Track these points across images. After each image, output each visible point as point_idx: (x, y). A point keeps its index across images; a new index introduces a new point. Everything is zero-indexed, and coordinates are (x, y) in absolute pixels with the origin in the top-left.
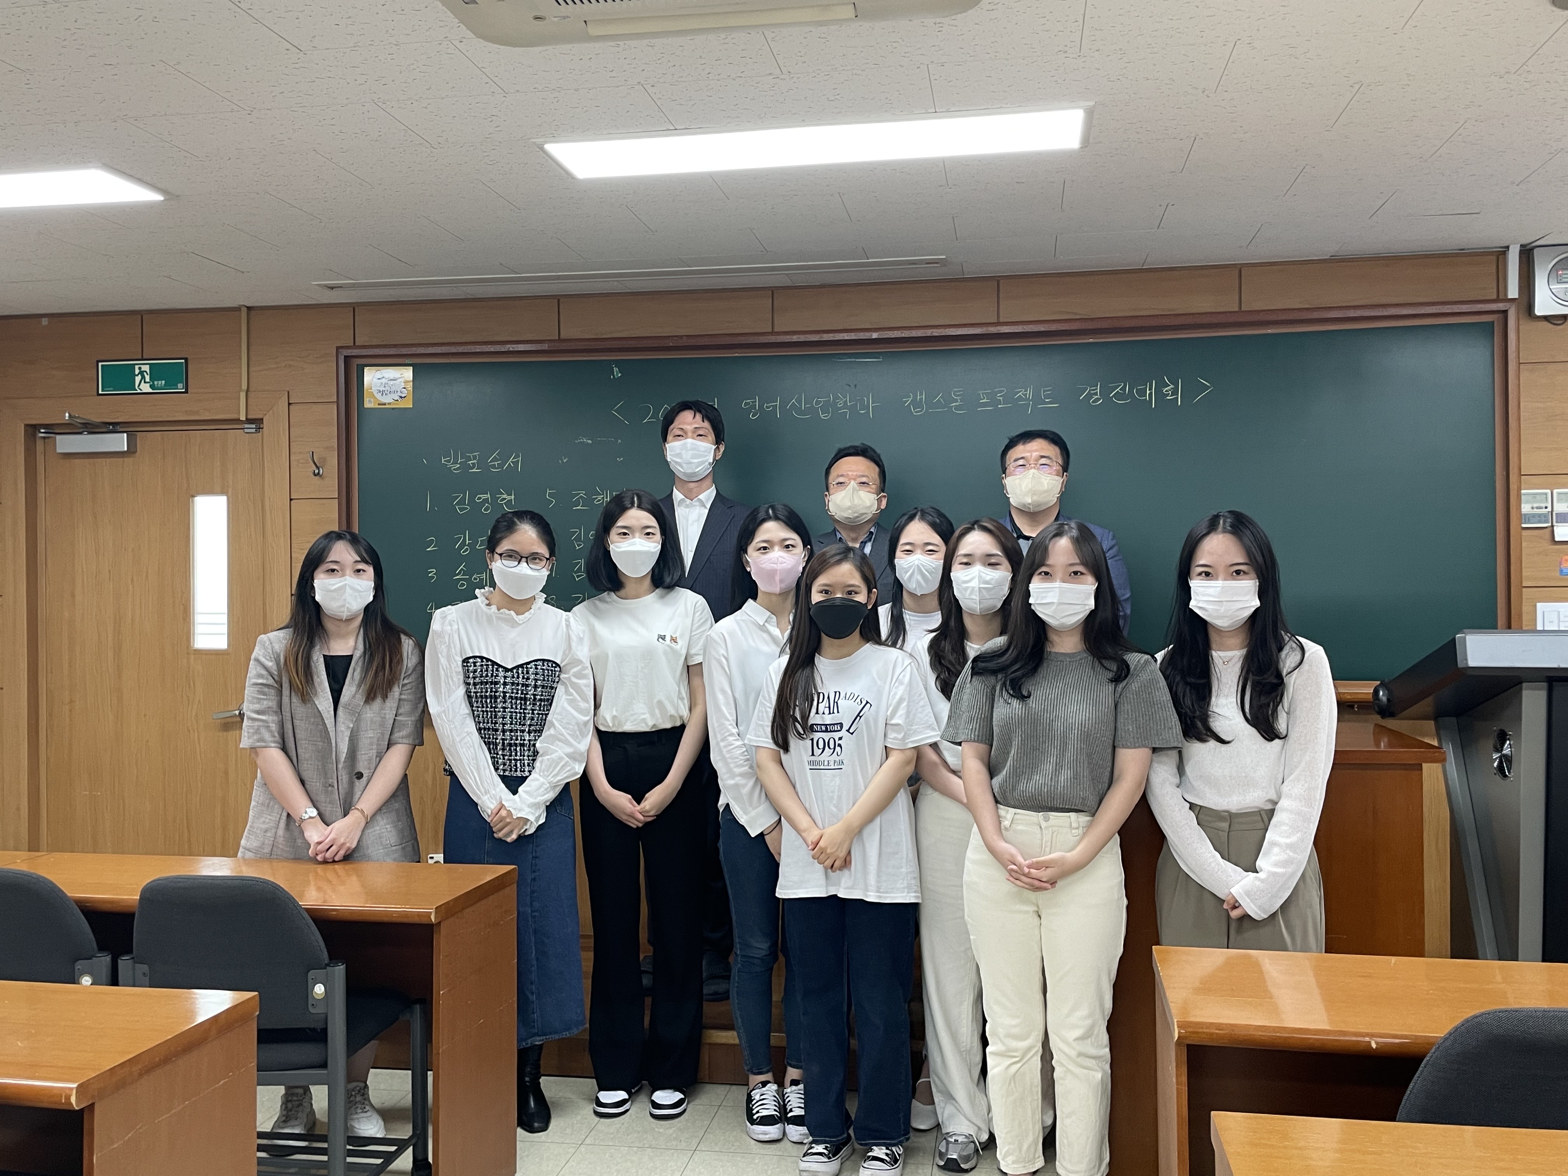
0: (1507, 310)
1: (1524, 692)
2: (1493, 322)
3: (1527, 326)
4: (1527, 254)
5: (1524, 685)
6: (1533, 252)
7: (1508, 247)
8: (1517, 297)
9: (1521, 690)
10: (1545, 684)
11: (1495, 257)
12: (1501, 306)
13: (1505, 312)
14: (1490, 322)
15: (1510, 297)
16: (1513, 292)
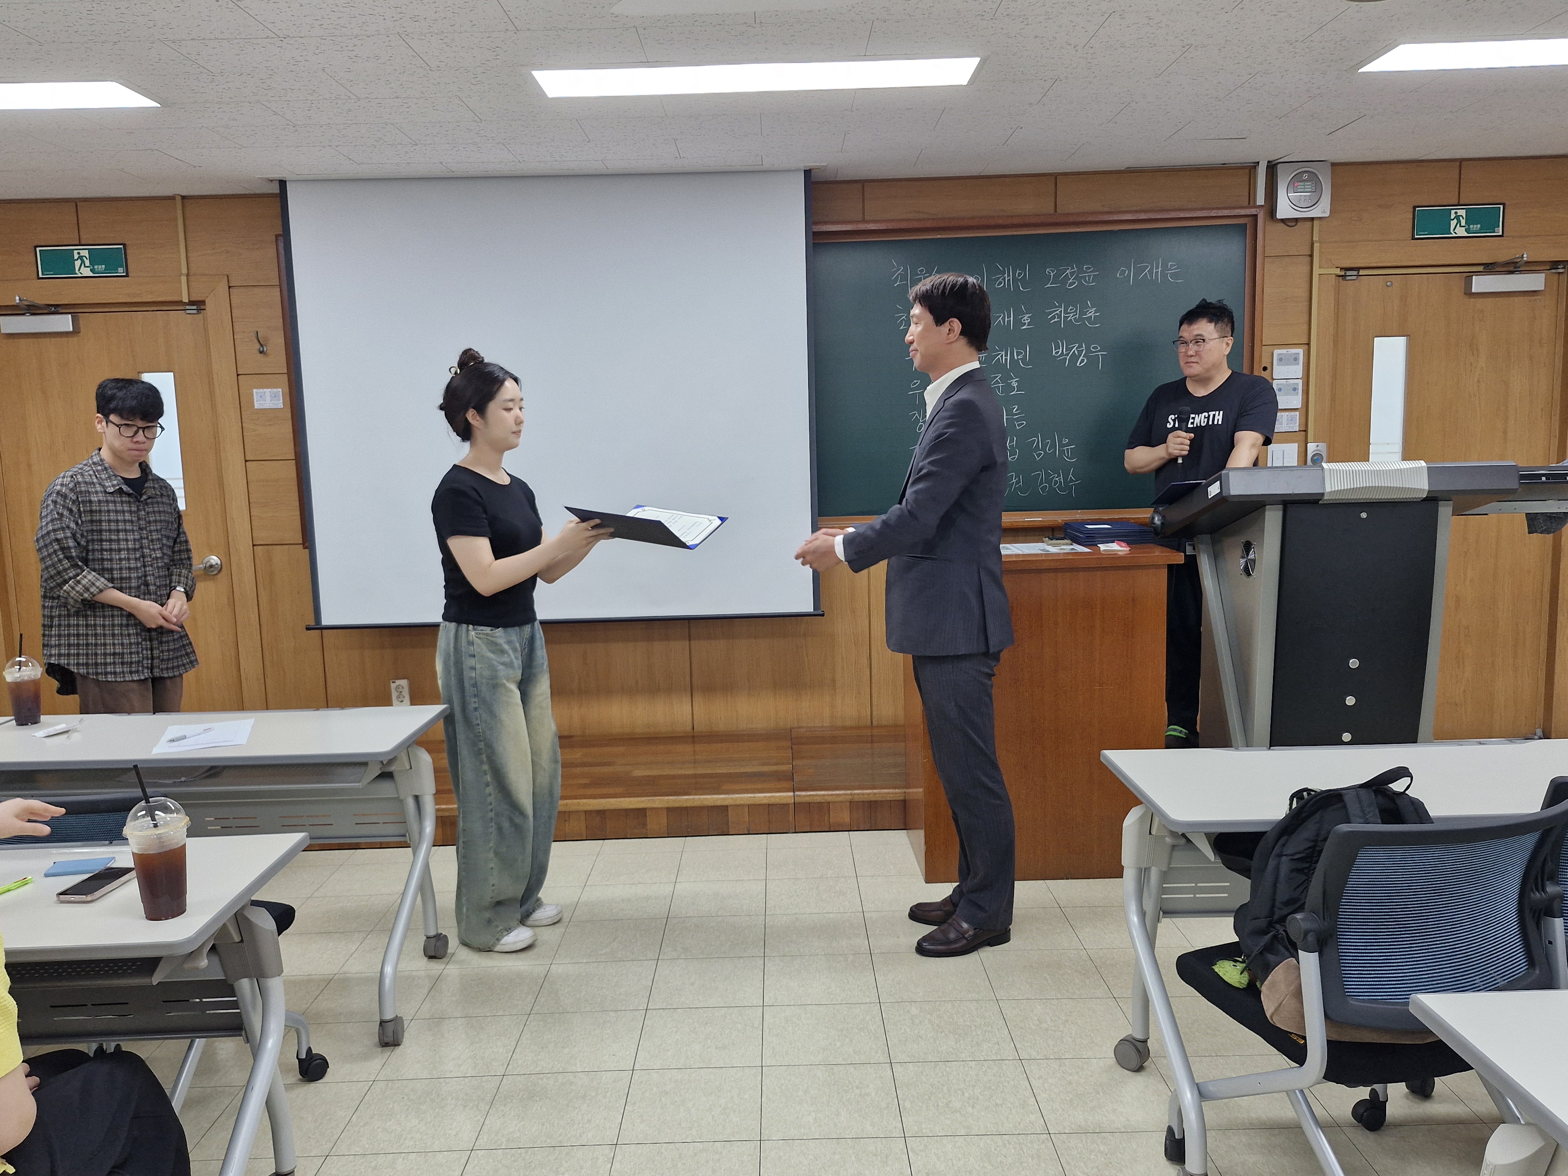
0: (1257, 215)
1: (1266, 513)
2: (1246, 224)
3: (1273, 228)
4: (1272, 168)
5: (1267, 507)
6: (1277, 167)
7: (1258, 163)
8: (1263, 203)
9: (1264, 512)
10: (1281, 506)
11: (1248, 170)
12: (1253, 211)
13: (1256, 216)
14: (1243, 224)
15: (1258, 204)
16: (1260, 200)
